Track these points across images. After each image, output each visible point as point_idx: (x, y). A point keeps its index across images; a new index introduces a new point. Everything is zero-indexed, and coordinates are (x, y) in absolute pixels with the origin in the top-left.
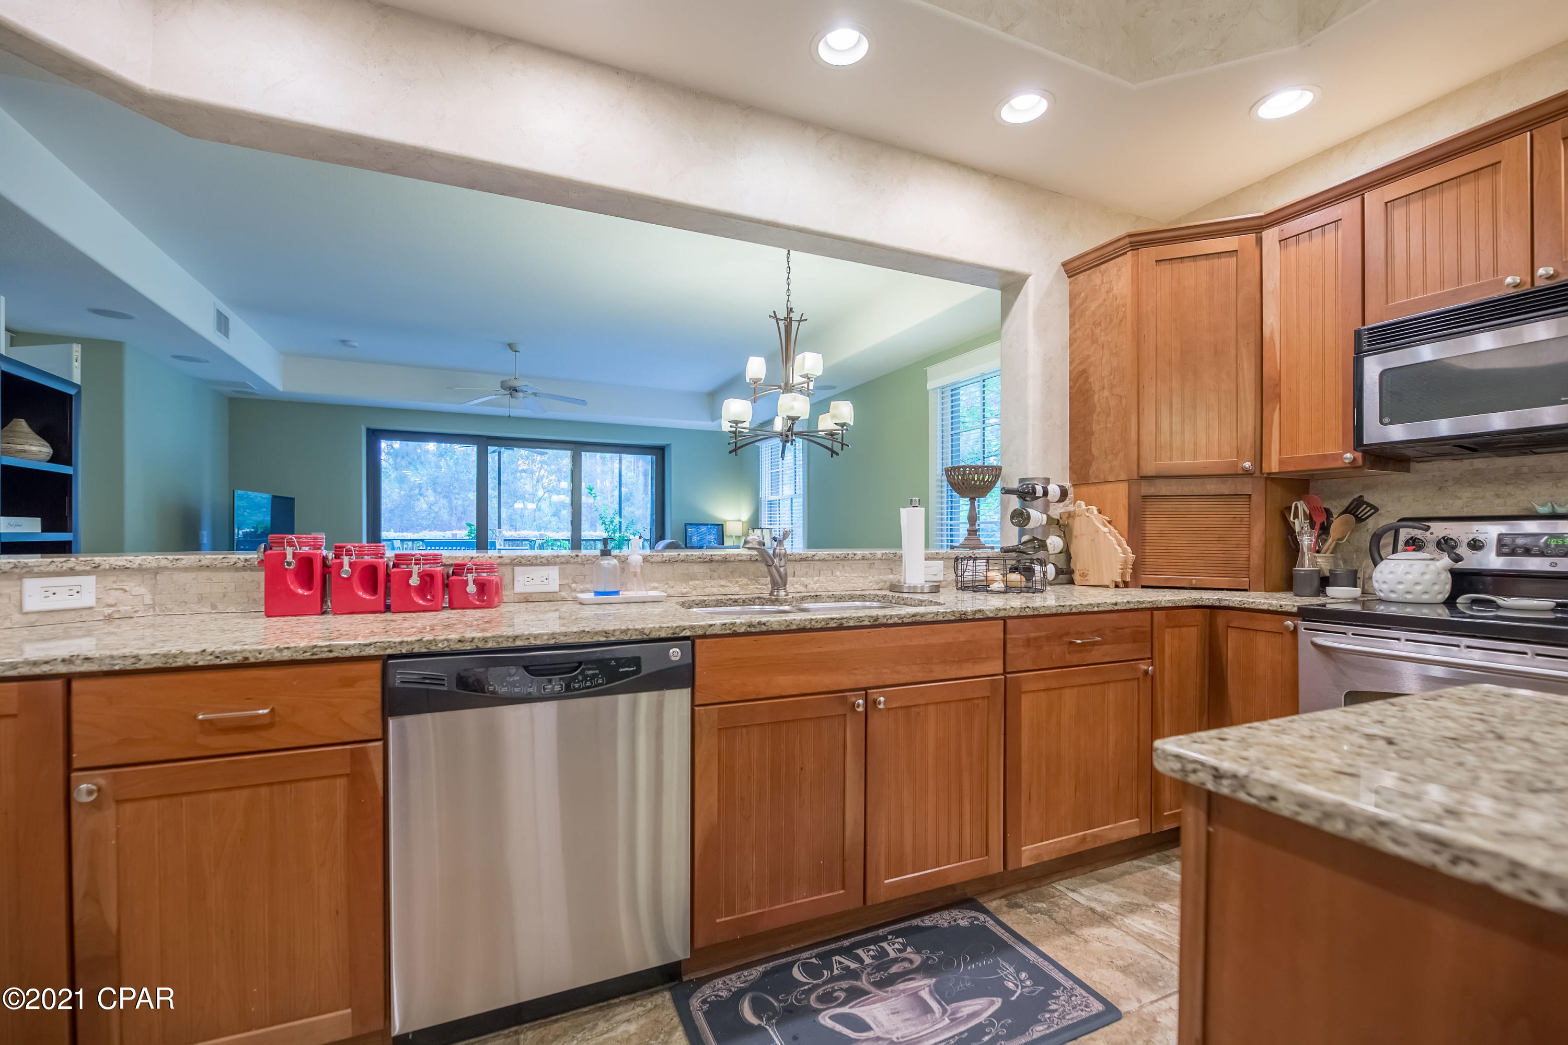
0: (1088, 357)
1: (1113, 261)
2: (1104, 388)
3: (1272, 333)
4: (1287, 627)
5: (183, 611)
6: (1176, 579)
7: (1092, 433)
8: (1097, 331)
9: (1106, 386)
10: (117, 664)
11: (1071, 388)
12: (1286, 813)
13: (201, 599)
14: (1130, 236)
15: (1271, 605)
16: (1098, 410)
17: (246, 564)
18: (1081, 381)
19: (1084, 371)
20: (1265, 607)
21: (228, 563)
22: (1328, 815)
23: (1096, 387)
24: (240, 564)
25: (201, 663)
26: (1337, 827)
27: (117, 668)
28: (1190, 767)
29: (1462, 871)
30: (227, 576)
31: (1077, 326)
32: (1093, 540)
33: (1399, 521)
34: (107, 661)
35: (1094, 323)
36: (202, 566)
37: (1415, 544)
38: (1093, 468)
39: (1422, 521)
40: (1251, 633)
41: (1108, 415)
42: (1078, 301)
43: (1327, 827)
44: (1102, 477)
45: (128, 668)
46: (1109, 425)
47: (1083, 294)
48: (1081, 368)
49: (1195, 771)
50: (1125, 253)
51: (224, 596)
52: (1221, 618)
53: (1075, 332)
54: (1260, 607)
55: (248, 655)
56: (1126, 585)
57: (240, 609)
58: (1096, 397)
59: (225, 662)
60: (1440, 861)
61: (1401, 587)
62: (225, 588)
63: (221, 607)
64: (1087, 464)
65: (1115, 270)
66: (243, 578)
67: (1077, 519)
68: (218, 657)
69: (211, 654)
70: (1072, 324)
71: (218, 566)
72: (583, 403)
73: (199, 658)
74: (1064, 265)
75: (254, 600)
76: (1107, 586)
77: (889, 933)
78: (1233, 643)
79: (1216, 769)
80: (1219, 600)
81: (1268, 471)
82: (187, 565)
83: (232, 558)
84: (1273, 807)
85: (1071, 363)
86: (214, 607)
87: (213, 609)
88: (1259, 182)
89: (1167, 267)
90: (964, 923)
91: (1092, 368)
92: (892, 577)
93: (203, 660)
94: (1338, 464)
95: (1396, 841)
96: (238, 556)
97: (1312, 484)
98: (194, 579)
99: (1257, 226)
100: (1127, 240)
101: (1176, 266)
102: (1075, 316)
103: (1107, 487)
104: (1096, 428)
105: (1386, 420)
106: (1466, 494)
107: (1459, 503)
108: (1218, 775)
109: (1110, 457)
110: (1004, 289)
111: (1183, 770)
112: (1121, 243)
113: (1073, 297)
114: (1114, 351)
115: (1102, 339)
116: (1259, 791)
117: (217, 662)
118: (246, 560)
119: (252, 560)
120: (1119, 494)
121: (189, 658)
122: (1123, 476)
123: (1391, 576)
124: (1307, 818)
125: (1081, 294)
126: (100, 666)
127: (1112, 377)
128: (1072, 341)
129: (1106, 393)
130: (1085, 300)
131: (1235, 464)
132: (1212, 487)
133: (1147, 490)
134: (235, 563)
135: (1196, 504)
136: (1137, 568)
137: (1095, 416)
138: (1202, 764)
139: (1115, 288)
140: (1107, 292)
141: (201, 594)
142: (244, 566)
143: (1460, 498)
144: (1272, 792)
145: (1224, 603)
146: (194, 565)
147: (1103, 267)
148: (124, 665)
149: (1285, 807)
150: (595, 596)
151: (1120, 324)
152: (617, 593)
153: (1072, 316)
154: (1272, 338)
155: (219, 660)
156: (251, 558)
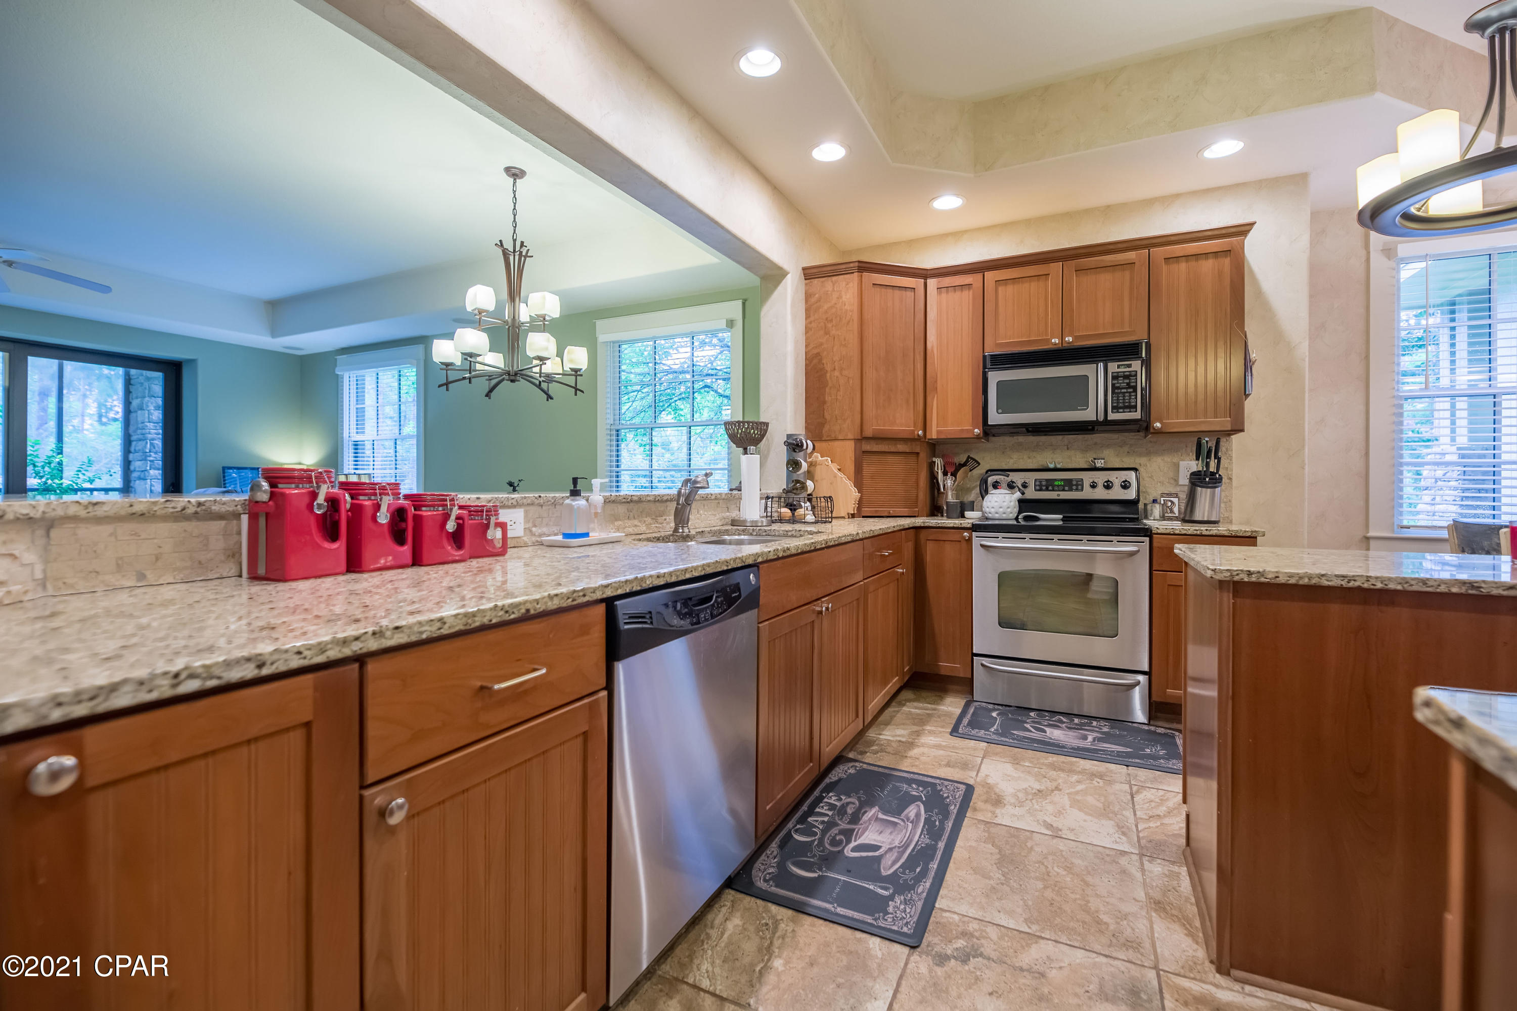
0: (821, 344)
1: (842, 276)
2: (835, 369)
3: (932, 347)
4: (964, 537)
5: (94, 587)
6: (884, 511)
7: (824, 402)
8: (830, 325)
9: (836, 368)
10: (425, 631)
11: (806, 365)
12: (1283, 582)
13: (120, 566)
14: (859, 262)
15: (955, 523)
16: (830, 384)
17: (199, 509)
18: (815, 361)
19: (818, 354)
20: (951, 525)
21: (174, 508)
22: (1301, 578)
23: (828, 368)
24: (191, 510)
25: (494, 621)
26: (1306, 581)
27: (424, 636)
28: (1235, 573)
29: (1351, 584)
30: (163, 529)
31: (812, 319)
32: (831, 483)
33: (987, 472)
34: (416, 629)
35: (827, 319)
36: (134, 514)
37: (1011, 486)
38: (827, 427)
39: (1005, 471)
40: (942, 542)
41: (838, 390)
42: (813, 300)
43: (1301, 582)
44: (833, 436)
45: (435, 635)
46: (839, 397)
47: (817, 296)
48: (815, 351)
49: (1237, 575)
50: (853, 273)
51: (157, 559)
52: (923, 535)
53: (811, 323)
54: (949, 526)
55: (529, 606)
56: (853, 516)
57: (179, 577)
58: (828, 375)
59: (513, 616)
60: (1344, 583)
61: (1001, 510)
62: (160, 547)
63: (151, 577)
64: (821, 425)
65: (844, 283)
66: (185, 531)
67: (818, 467)
68: (507, 612)
69: (502, 609)
70: (807, 317)
71: (158, 513)
72: (106, 289)
73: (493, 614)
74: (804, 269)
75: (200, 563)
76: (844, 518)
77: (822, 792)
78: (930, 550)
79: (1249, 571)
80: (924, 523)
81: (930, 438)
82: (111, 513)
83: (179, 501)
84: (1278, 581)
85: (806, 346)
86: (141, 576)
87: (139, 580)
88: (904, 242)
89: (878, 289)
90: (852, 771)
91: (825, 353)
92: (728, 514)
93: (496, 616)
94: (970, 435)
95: (1328, 581)
96: (187, 500)
97: (937, 447)
98: (111, 535)
99: (924, 274)
100: (857, 264)
101: (883, 290)
102: (809, 311)
103: (836, 443)
104: (828, 398)
105: (1000, 411)
106: (1015, 456)
107: (1011, 461)
108: (1250, 573)
109: (839, 421)
110: (764, 278)
111: (1232, 575)
112: (852, 265)
113: (808, 296)
114: (843, 343)
115: (833, 332)
116: (1270, 576)
117: (507, 617)
118: (200, 504)
119: (207, 504)
120: (847, 449)
121: (485, 616)
122: (850, 436)
123: (996, 504)
124: (1293, 581)
125: (815, 295)
126: (409, 637)
127: (841, 362)
128: (807, 330)
129: (837, 373)
130: (819, 300)
131: (913, 431)
132: (901, 447)
133: (867, 447)
134: (184, 509)
135: (891, 458)
136: (860, 503)
137: (827, 390)
138: (1242, 571)
139: (844, 297)
140: (838, 298)
141: (121, 558)
142: (196, 513)
143: (1011, 458)
144: (1277, 575)
145: (926, 525)
146: (123, 513)
147: (834, 278)
148: (431, 632)
149: (1282, 580)
150: (563, 538)
151: (848, 324)
152: (586, 535)
153: (808, 311)
154: (933, 351)
155: (507, 615)
156: (205, 502)
